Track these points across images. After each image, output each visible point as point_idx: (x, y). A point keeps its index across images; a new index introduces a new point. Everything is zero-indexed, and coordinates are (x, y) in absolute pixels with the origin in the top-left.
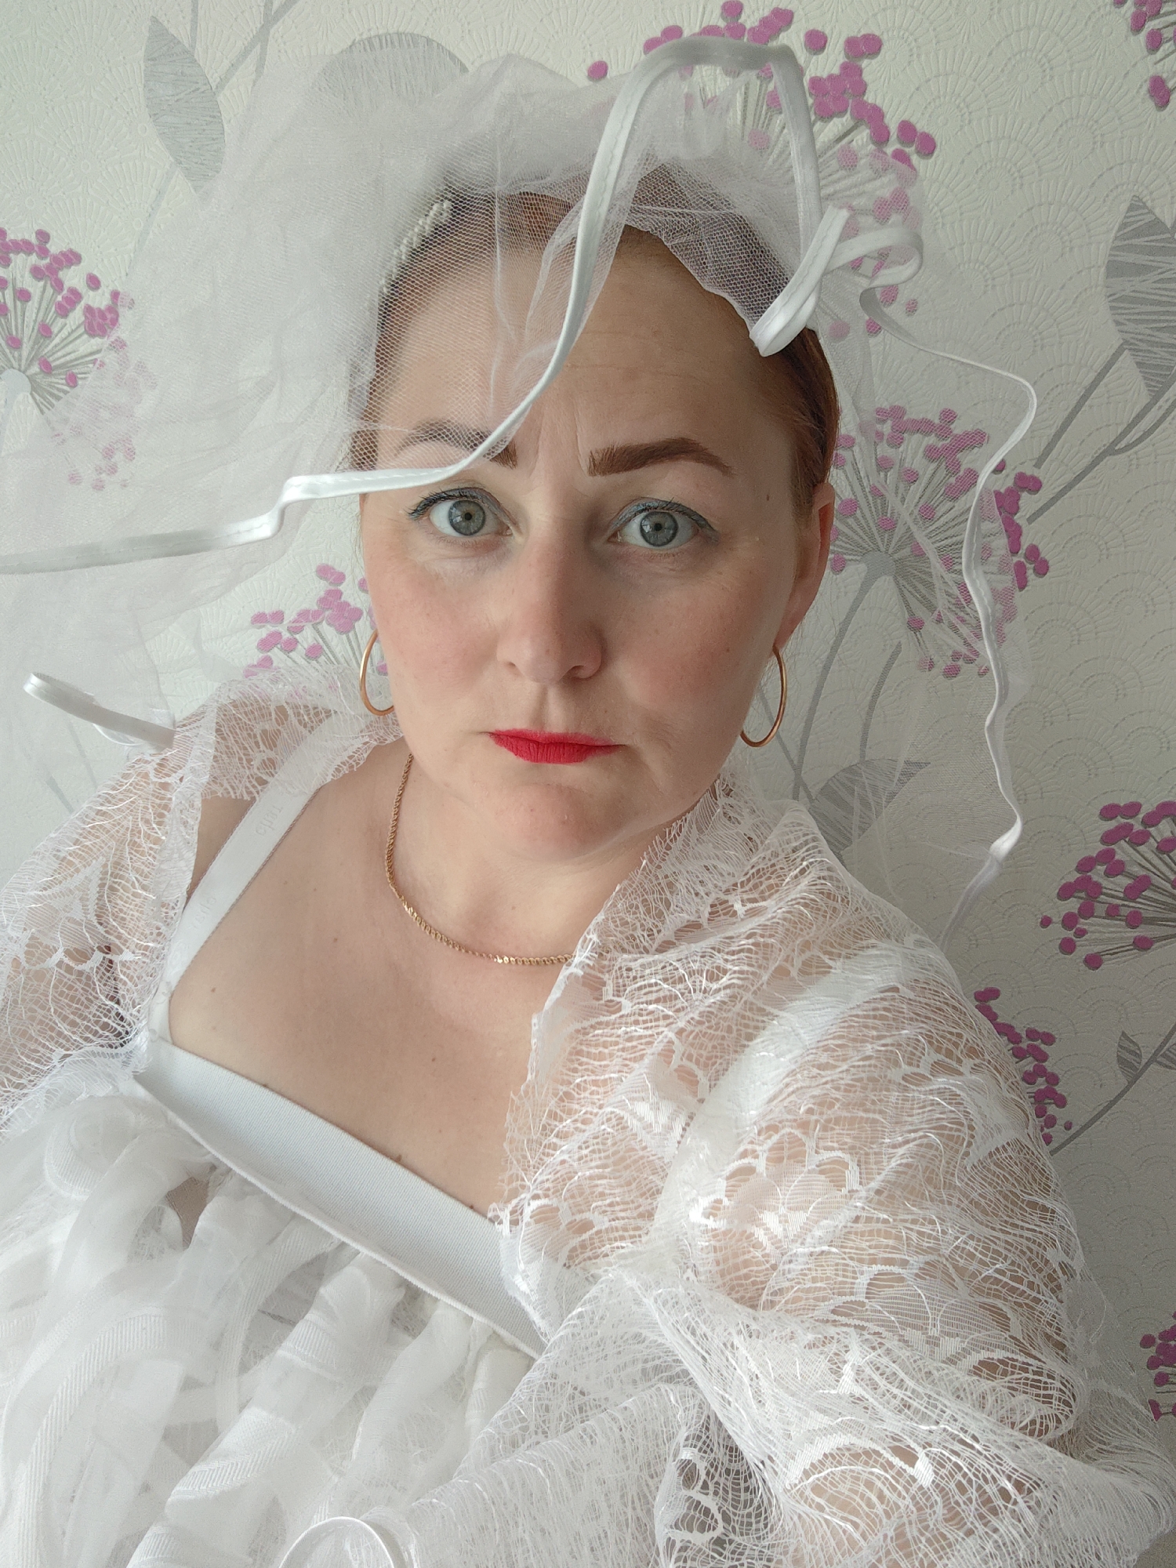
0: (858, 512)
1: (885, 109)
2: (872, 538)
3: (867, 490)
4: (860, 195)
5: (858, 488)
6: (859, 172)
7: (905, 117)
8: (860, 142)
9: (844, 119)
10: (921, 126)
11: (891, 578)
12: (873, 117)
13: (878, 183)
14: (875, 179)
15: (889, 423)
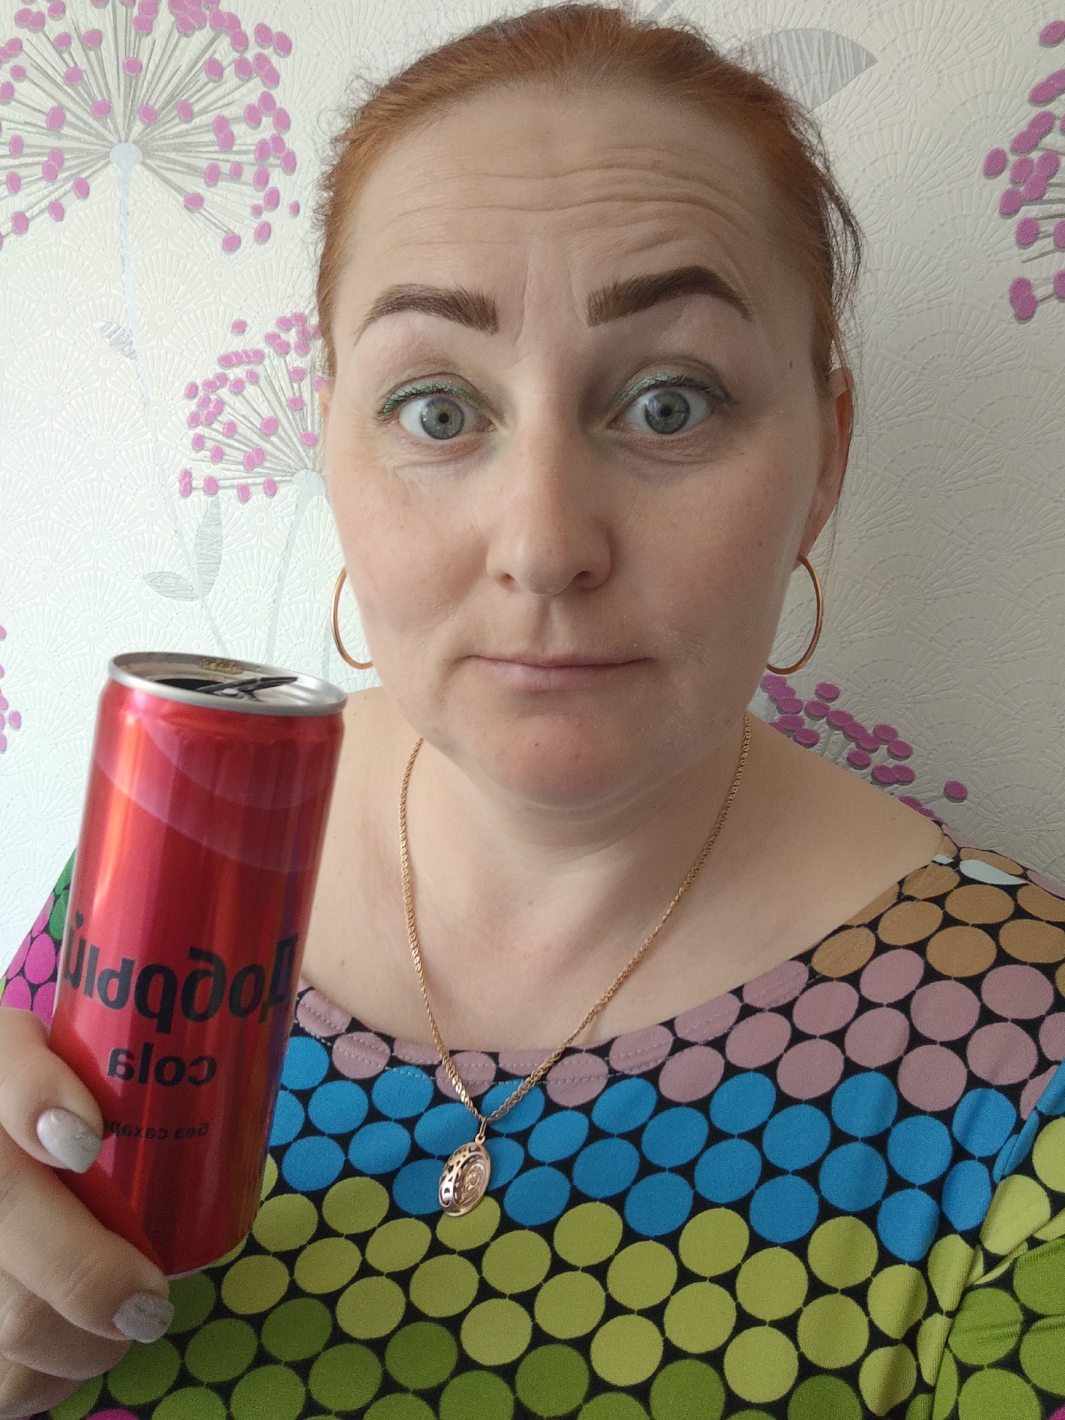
0: (280, 430)
1: (239, 16)
2: (298, 454)
3: (284, 403)
4: (229, 104)
5: (275, 404)
6: (225, 82)
7: (259, 21)
8: (223, 53)
9: (204, 31)
10: (275, 27)
11: (323, 497)
12: (229, 25)
13: (243, 89)
14: (240, 86)
15: (293, 332)
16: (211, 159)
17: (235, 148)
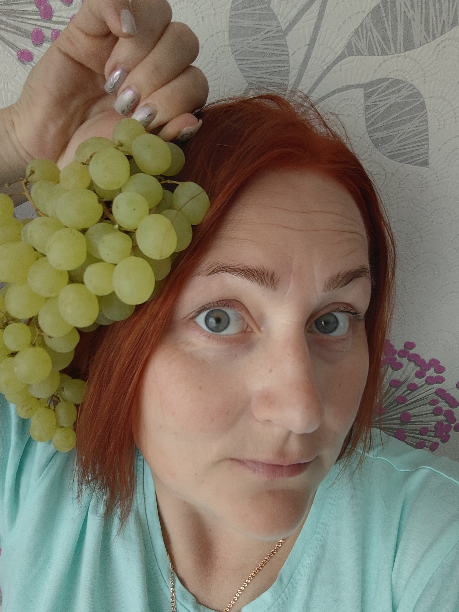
16: (36, 25)
17: (54, 19)
